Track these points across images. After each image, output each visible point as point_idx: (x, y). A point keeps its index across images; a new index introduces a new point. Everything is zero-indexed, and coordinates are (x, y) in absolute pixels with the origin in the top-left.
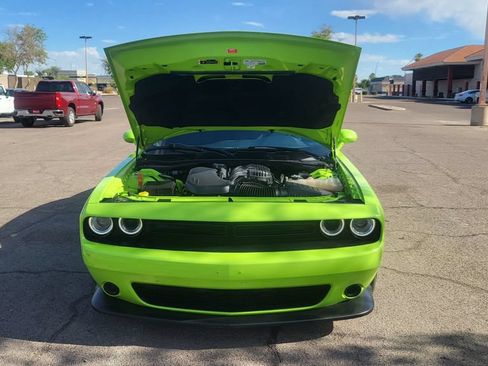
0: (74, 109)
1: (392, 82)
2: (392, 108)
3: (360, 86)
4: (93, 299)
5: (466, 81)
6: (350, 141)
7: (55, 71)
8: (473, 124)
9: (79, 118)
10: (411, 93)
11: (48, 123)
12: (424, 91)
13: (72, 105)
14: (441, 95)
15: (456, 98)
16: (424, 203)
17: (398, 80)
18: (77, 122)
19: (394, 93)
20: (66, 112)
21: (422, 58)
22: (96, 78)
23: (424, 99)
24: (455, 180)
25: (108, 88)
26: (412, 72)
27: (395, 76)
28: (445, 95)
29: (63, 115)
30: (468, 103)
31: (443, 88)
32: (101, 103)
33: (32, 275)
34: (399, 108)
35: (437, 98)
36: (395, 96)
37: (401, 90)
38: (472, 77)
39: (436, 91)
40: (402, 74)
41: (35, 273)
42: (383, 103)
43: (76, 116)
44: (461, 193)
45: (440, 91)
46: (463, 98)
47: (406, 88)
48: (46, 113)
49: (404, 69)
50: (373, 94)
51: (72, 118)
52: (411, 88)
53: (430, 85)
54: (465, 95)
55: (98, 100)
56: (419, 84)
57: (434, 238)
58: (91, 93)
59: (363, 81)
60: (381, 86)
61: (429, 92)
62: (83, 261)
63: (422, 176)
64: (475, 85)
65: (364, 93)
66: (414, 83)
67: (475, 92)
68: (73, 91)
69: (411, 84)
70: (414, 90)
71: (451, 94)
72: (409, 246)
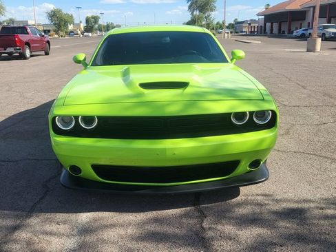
0: (29, 46)
1: (250, 24)
2: (252, 41)
3: (227, 27)
4: (61, 178)
5: (300, 22)
6: (240, 58)
7: (12, 21)
8: (308, 51)
9: (33, 53)
10: (263, 31)
11: (10, 57)
12: (272, 30)
13: (27, 44)
14: (284, 32)
15: (294, 34)
16: (286, 103)
17: (254, 23)
18: (31, 56)
19: (251, 32)
20: (23, 49)
21: (270, 7)
22: (43, 25)
23: (272, 35)
24: (303, 87)
25: (52, 33)
26: (263, 17)
27: (251, 20)
28: (286, 33)
29: (21, 51)
30: (303, 37)
31: (285, 28)
32: (48, 42)
33: (12, 163)
34: (256, 41)
35: (281, 34)
36: (252, 34)
37: (256, 30)
38: (305, 19)
39: (280, 30)
40: (257, 18)
41: (14, 162)
42: (245, 39)
43: (31, 52)
44: (309, 96)
45: (282, 29)
46: (299, 34)
47: (259, 29)
48: (9, 50)
49: (258, 15)
50: (237, 33)
51: (28, 53)
52: (263, 29)
53: (276, 26)
54: (300, 31)
55: (46, 40)
56: (268, 25)
57: (298, 127)
58: (41, 35)
59: (230, 24)
60: (242, 27)
61: (275, 30)
62: (53, 150)
63: (280, 85)
64: (307, 24)
65: (231, 33)
66: (265, 24)
67: (307, 30)
68: (28, 33)
69: (263, 25)
70: (265, 30)
71: (290, 32)
72: (282, 133)
